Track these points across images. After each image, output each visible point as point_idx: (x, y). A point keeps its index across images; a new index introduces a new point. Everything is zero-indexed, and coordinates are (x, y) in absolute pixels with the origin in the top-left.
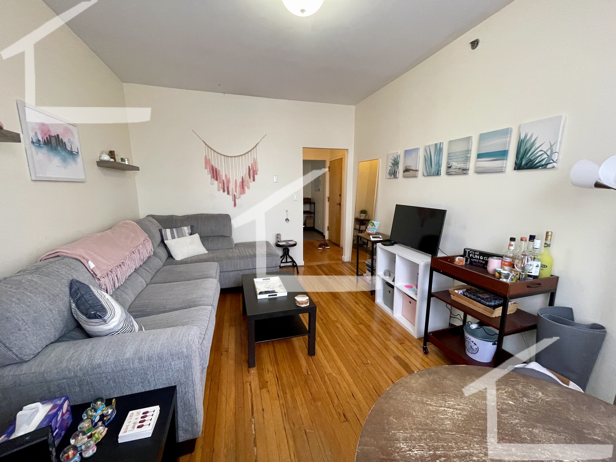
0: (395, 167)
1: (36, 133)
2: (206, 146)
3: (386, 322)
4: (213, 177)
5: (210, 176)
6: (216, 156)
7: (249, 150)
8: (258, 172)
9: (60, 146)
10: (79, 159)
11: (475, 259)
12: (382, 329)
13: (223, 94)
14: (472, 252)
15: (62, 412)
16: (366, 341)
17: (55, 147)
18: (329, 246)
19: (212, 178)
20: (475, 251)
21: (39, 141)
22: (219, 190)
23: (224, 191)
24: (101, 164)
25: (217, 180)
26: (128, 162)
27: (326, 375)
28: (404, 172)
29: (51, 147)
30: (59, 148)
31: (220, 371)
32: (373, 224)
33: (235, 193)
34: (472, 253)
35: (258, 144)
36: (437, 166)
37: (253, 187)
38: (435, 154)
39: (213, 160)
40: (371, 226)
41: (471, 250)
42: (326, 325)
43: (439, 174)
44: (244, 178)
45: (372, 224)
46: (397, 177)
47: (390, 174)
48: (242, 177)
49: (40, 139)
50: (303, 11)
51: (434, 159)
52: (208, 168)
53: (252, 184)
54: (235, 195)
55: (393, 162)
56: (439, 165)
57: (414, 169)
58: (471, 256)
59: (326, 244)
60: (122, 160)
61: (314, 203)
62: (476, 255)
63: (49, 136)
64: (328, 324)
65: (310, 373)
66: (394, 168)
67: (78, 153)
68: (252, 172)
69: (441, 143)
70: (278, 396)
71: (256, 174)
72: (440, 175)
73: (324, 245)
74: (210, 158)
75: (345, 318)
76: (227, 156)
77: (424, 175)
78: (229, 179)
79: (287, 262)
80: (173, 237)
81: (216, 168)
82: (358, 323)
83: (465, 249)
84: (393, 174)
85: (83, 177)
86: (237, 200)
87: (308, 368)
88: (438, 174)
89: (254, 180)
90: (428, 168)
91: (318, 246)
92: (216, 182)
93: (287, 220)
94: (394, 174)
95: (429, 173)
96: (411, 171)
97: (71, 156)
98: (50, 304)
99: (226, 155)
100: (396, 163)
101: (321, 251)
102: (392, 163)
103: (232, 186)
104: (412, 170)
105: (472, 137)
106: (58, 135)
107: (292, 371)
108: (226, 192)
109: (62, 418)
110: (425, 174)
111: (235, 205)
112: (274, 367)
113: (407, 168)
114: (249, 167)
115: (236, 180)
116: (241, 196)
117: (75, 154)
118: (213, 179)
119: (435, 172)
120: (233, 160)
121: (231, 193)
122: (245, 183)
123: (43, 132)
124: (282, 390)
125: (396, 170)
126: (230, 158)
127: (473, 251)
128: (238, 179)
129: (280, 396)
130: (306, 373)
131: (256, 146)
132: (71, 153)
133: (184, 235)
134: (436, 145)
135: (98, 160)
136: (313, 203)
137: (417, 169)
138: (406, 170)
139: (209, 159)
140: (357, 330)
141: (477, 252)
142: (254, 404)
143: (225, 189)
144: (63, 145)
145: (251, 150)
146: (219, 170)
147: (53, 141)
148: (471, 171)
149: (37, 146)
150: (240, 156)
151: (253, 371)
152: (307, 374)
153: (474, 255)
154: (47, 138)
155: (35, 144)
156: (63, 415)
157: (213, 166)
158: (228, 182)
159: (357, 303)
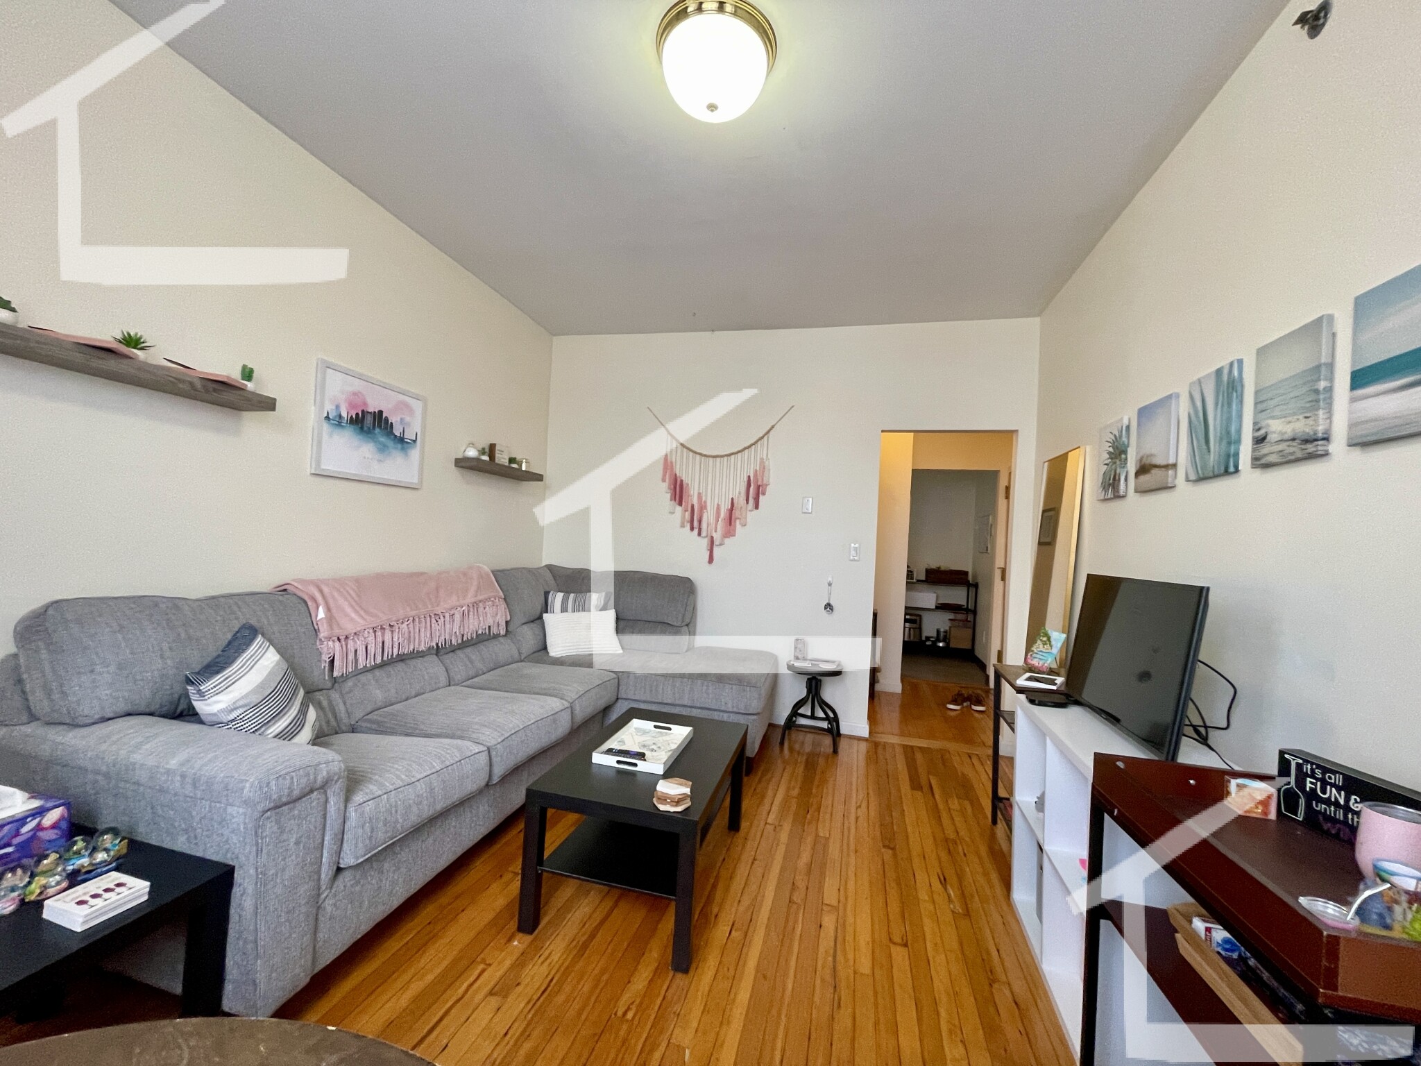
0: (1115, 463)
1: (338, 407)
2: (669, 437)
3: (1003, 978)
4: (674, 498)
5: (668, 496)
6: (685, 454)
7: (753, 441)
8: (769, 489)
9: (380, 426)
10: (415, 453)
11: (1328, 802)
12: (966, 991)
13: (710, 333)
14: (1312, 770)
15: (39, 824)
16: (876, 1005)
17: (369, 428)
18: (983, 706)
19: (671, 500)
20: (1327, 768)
21: (340, 416)
22: (683, 526)
23: (692, 529)
24: (464, 464)
25: (680, 504)
26: (526, 467)
27: (664, 1044)
28: (1138, 474)
29: (362, 428)
30: (377, 430)
31: (463, 911)
32: (1049, 639)
33: (714, 535)
34: (1313, 776)
35: (773, 427)
36: (1224, 443)
37: (753, 522)
38: (1217, 404)
39: (678, 467)
40: (1041, 646)
41: (1308, 762)
42: (795, 906)
43: (1232, 469)
44: (735, 501)
45: (1045, 639)
46: (1122, 493)
47: (1104, 488)
48: (732, 499)
49: (344, 415)
50: (712, 107)
51: (1215, 419)
52: (667, 480)
53: (752, 516)
54: (712, 537)
55: (1111, 449)
56: (1231, 441)
57: (1163, 462)
58: (1309, 785)
59: (974, 699)
60: (512, 460)
61: (976, 586)
62: (1333, 785)
63: (363, 411)
64: (799, 906)
65: (630, 1015)
66: (1114, 466)
67: (414, 441)
68: (755, 491)
69: (1231, 364)
70: (506, 1034)
71: (764, 494)
72: (1237, 470)
73: (968, 699)
74: (674, 460)
75: (867, 909)
76: (705, 456)
77: (1188, 480)
78: (705, 502)
79: (813, 717)
80: (564, 609)
81: (682, 481)
82: (897, 939)
83: (1282, 753)
84: (1111, 486)
85: (415, 480)
86: (716, 550)
87: (638, 1001)
88: (1228, 469)
89: (757, 507)
90: (1200, 449)
91: (950, 698)
92: (679, 509)
93: (829, 607)
94: (1113, 488)
95: (1202, 468)
96: (1154, 471)
97: (399, 446)
98: (170, 649)
99: (705, 453)
100: (1118, 452)
101: (957, 712)
102: (1109, 453)
103: (709, 516)
104: (1156, 466)
105: (1331, 318)
106: (381, 412)
107: (596, 986)
108: (696, 531)
109: (35, 834)
110: (1193, 477)
111: (711, 560)
112: (568, 955)
113: (1143, 463)
114: (749, 477)
115: (718, 505)
116: (727, 541)
117: (407, 443)
118: (673, 502)
119: (1219, 463)
120: (718, 464)
121: (704, 534)
122: (736, 513)
123: (352, 405)
124: (528, 1025)
125: (1118, 472)
126: (711, 459)
127: (1319, 767)
128: (723, 503)
129: (509, 1036)
130: (623, 1010)
131: (768, 432)
132: (401, 440)
133: (586, 608)
134: (1219, 372)
135: (460, 456)
136: (972, 585)
137: (1172, 461)
138: (1143, 469)
139: (672, 463)
140: (873, 959)
141: (1334, 772)
142: (444, 1022)
143: (694, 522)
144: (386, 428)
145: (756, 442)
146: (688, 485)
147: (369, 420)
148: (1337, 446)
149: (333, 424)
150: (732, 454)
151: (519, 943)
152: (620, 1013)
153: (1324, 783)
154: (357, 414)
155: (332, 422)
156: (39, 828)
157: (678, 475)
158: (703, 507)
159: (944, 881)
